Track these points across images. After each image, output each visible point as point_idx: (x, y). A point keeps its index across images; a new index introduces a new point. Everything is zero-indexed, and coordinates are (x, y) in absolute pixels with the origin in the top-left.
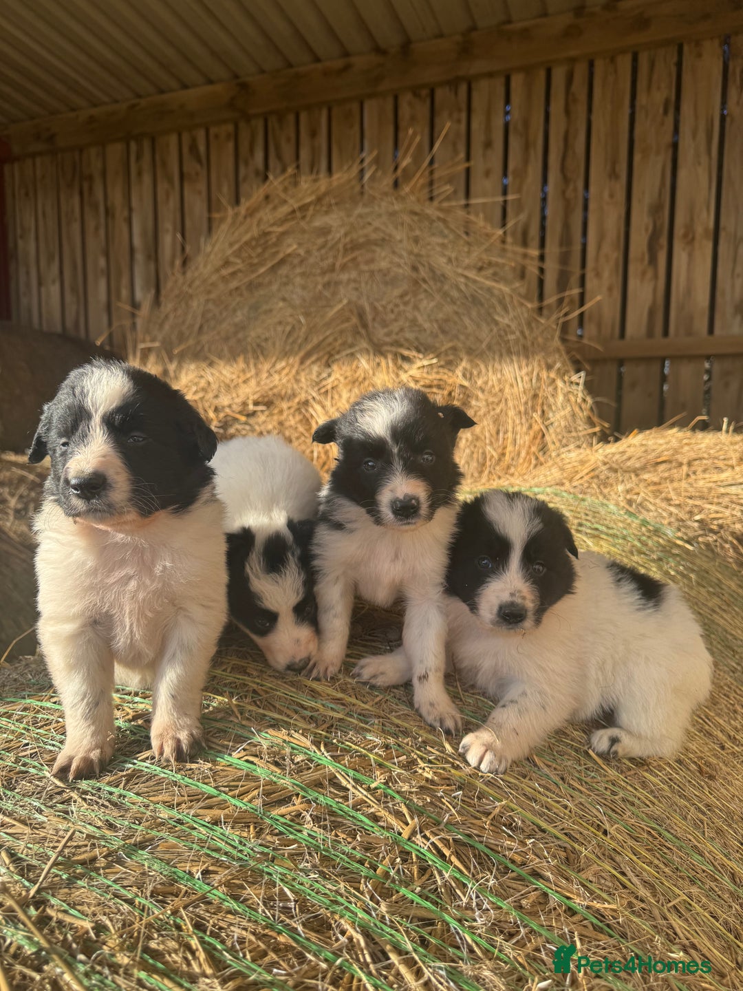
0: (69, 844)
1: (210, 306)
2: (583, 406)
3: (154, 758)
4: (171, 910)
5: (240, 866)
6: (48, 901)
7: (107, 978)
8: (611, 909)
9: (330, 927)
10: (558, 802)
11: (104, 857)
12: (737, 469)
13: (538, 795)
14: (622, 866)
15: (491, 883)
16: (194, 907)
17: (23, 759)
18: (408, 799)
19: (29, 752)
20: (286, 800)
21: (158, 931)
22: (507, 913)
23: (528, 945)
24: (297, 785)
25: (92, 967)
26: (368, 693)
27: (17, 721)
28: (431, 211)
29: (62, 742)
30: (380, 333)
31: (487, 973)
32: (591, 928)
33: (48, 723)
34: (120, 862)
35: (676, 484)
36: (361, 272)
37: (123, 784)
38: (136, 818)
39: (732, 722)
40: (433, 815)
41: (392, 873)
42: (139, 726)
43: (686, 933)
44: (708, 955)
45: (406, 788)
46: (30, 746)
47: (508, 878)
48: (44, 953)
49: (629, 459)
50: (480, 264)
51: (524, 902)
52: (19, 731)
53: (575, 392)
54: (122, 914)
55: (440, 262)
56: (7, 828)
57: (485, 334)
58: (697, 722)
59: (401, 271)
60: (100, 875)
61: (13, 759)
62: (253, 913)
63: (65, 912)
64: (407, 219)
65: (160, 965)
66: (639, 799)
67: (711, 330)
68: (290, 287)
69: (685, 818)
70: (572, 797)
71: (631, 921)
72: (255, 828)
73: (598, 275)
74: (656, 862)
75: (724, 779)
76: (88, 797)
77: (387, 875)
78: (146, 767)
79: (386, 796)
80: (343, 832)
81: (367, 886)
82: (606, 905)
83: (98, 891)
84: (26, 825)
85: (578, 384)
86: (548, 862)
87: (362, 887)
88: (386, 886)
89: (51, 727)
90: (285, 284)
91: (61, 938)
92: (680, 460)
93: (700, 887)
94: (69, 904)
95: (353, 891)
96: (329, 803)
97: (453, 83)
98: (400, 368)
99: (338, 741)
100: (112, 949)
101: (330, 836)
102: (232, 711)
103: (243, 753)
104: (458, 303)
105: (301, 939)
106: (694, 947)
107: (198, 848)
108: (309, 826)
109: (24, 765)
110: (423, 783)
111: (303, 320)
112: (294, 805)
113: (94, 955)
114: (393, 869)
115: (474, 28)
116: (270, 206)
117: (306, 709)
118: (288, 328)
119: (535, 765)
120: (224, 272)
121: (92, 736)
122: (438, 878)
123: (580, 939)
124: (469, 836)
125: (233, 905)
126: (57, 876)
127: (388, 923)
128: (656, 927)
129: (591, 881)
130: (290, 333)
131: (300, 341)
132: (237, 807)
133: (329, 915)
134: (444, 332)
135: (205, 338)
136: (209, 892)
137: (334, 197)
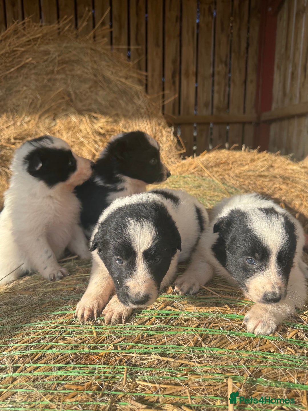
2: (173, 142)
12: (250, 165)
28: (99, 49)
30: (80, 105)
36: (67, 75)
50: (126, 76)
53: (170, 136)
55: (108, 74)
59: (88, 76)
64: (89, 51)
68: (29, 80)
85: (171, 133)
90: (26, 78)
92: (229, 162)
98: (93, 122)
104: (117, 93)
111: (38, 96)
116: (16, 36)
118: (31, 101)
130: (31, 103)
131: (37, 107)
137: (51, 36)
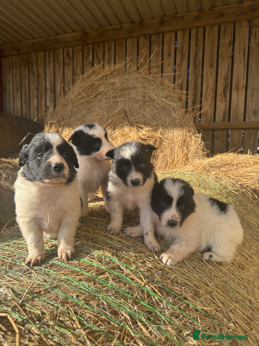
0: (32, 287)
1: (74, 108)
2: (201, 145)
3: (59, 259)
4: (66, 308)
5: (89, 294)
6: (25, 305)
7: (46, 329)
8: (210, 310)
9: (118, 314)
10: (192, 276)
11: (43, 291)
12: (253, 167)
13: (186, 273)
14: (213, 296)
15: (171, 301)
16: (74, 307)
17: (15, 260)
18: (143, 273)
19: (16, 258)
20: (103, 273)
21: (62, 314)
22: (176, 310)
23: (183, 320)
24: (107, 268)
25: (41, 326)
26: (129, 239)
27: (12, 247)
28: (150, 77)
29: (27, 254)
30: (132, 119)
31: (170, 329)
32: (203, 316)
33: (22, 248)
34: (49, 292)
35: (232, 172)
36: (126, 98)
37: (49, 268)
38: (54, 279)
39: (250, 251)
40: (151, 279)
41: (138, 297)
42: (53, 249)
43: (234, 318)
44: (241, 325)
45: (142, 270)
46: (17, 256)
47: (176, 299)
48: (25, 321)
49: (216, 163)
50: (166, 96)
51: (181, 307)
52: (13, 250)
53: (198, 140)
54: (50, 309)
55: (153, 95)
56: (11, 282)
57: (168, 120)
58: (239, 251)
59: (139, 98)
60: (42, 297)
61: (11, 260)
62: (93, 309)
63: (31, 308)
64: (141, 80)
65: (63, 325)
66: (219, 275)
67: (244, 120)
68: (102, 103)
69: (234, 282)
70: (197, 274)
71: (216, 314)
72: (93, 282)
73: (206, 100)
74: (225, 295)
75: (247, 270)
76: (38, 272)
77: (137, 297)
78: (56, 262)
79: (136, 272)
80: (122, 284)
81: (130, 301)
82: (208, 308)
83: (42, 302)
84: (17, 281)
85: (199, 137)
86: (189, 294)
87: (129, 301)
88: (137, 301)
89: (24, 249)
90: (100, 102)
91: (30, 316)
92: (234, 164)
93: (239, 304)
94: (32, 306)
95: (126, 302)
96: (117, 274)
97: (157, 34)
98: (139, 131)
99: (120, 254)
100: (47, 320)
101: (118, 285)
102: (85, 244)
103: (89, 258)
104: (159, 109)
105: (109, 317)
106: (237, 323)
107: (75, 288)
108: (111, 281)
109: (15, 262)
110: (148, 268)
111: (106, 114)
112: (106, 275)
113: (42, 322)
114: (139, 295)
115: (165, 16)
116: (95, 75)
117: (109, 244)
118: (101, 117)
119: (185, 264)
120: (79, 97)
121: (38, 252)
122: (153, 299)
123: (200, 319)
124: (164, 286)
125: (87, 306)
126: (28, 297)
127: (137, 313)
128: (224, 316)
129: (203, 301)
130: (101, 118)
131: (104, 121)
132: (87, 275)
133: (118, 310)
134: (153, 119)
135: (72, 120)
136: (78, 302)
137: (117, 72)
